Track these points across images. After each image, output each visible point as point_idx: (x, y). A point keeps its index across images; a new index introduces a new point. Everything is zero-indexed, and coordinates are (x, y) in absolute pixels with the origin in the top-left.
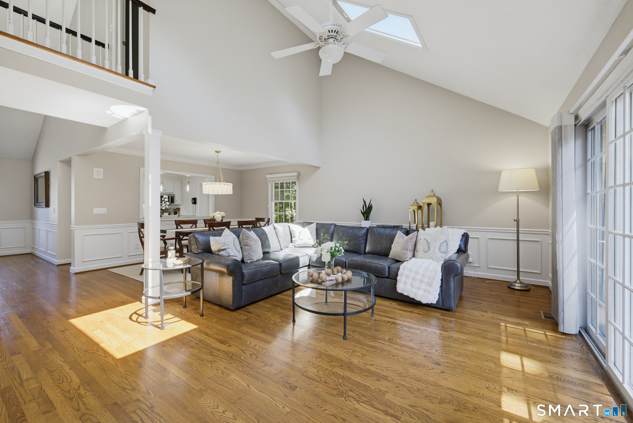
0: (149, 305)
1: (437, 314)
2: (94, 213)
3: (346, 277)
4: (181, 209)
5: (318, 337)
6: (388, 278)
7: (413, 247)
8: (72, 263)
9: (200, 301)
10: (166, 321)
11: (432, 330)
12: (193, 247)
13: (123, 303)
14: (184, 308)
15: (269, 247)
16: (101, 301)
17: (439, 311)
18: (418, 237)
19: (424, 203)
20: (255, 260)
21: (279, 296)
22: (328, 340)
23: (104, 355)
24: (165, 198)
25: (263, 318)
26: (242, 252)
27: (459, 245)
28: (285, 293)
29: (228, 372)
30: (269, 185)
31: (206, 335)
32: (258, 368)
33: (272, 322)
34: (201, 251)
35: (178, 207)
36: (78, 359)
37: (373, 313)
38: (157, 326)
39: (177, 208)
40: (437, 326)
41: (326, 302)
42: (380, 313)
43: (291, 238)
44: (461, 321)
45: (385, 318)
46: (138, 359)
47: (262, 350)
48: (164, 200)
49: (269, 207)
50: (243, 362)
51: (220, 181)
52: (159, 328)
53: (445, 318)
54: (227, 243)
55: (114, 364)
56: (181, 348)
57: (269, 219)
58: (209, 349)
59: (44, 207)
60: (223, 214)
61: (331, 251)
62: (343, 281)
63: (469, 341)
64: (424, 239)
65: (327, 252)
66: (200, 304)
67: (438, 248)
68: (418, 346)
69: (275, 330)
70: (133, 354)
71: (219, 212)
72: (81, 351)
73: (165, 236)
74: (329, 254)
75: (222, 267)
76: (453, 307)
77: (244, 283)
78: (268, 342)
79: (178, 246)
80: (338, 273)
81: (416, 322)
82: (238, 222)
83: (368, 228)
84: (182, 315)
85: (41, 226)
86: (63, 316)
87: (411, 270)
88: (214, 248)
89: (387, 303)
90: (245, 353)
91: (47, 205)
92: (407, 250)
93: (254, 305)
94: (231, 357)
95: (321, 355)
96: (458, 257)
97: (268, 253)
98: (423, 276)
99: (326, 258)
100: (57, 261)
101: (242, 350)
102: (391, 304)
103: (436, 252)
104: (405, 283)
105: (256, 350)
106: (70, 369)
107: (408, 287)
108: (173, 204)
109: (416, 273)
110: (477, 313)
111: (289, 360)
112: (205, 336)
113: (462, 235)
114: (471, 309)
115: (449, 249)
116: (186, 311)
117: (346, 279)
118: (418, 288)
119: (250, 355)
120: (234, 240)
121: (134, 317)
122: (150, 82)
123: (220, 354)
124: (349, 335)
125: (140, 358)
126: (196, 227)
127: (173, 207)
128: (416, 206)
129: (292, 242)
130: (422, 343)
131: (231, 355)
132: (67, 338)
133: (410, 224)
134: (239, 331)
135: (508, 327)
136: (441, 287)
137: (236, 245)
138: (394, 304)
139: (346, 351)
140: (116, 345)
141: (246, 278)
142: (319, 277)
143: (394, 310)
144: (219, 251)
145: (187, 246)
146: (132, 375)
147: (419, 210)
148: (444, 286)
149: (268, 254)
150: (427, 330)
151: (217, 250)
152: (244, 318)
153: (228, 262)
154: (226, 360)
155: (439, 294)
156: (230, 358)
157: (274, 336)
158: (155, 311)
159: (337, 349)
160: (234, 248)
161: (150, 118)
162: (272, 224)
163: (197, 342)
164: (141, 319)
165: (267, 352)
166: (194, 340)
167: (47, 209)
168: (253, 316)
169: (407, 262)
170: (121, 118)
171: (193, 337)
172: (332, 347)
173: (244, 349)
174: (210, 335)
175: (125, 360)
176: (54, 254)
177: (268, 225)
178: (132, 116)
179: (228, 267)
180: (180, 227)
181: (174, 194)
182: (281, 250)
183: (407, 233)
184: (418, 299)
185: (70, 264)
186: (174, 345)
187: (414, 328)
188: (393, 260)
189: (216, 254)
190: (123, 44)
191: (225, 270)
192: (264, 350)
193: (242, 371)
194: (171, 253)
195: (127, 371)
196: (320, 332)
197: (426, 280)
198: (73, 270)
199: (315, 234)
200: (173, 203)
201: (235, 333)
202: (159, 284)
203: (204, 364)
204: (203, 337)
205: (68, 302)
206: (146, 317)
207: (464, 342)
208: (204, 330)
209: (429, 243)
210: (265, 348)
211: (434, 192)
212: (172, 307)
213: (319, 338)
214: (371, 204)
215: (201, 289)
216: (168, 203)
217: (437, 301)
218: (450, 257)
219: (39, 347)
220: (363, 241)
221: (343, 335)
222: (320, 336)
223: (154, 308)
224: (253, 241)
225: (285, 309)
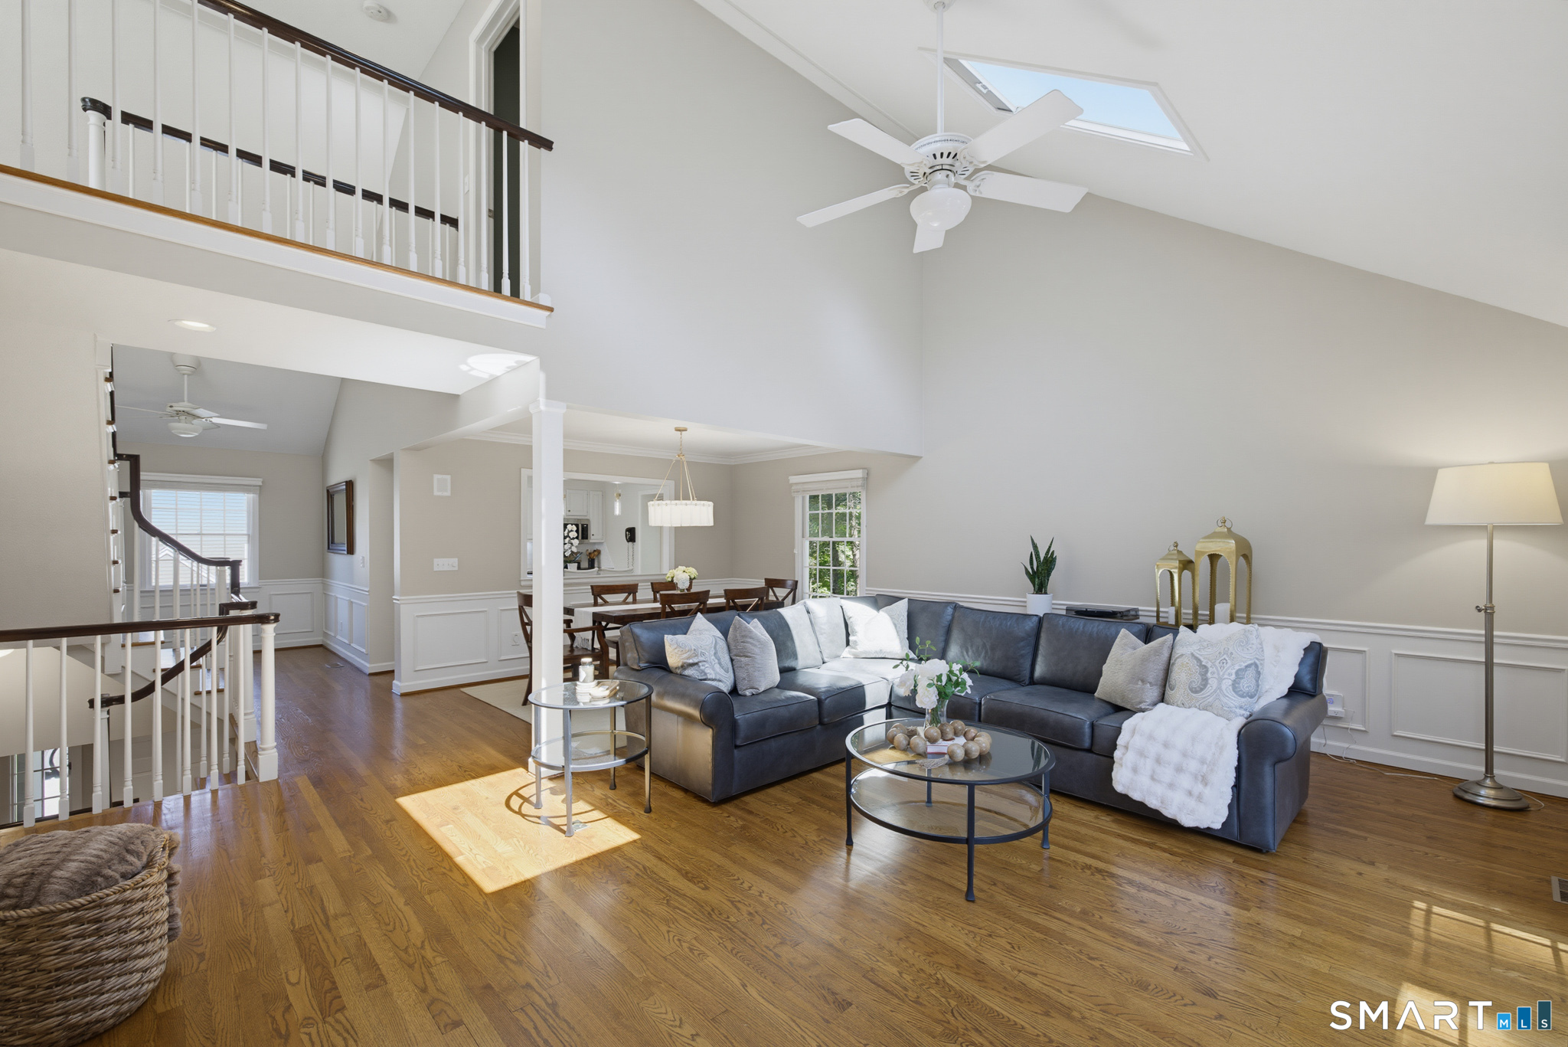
0: (542, 777)
1: (1225, 857)
2: (436, 569)
3: (975, 749)
4: (602, 552)
5: (904, 888)
6: (1089, 751)
7: (1161, 675)
8: (395, 671)
9: (644, 776)
10: (577, 816)
11: (1202, 899)
12: (629, 655)
13: (493, 769)
14: (611, 789)
15: (795, 656)
16: (452, 761)
17: (1231, 849)
18: (1175, 650)
19: (1199, 554)
20: (762, 689)
21: (816, 775)
22: (930, 899)
23: (462, 881)
24: (569, 532)
25: (778, 829)
26: (733, 669)
27: (1296, 676)
28: (830, 770)
29: (702, 948)
30: (796, 499)
31: (657, 857)
32: (767, 947)
33: (799, 839)
34: (646, 665)
35: (596, 547)
36: (417, 885)
37: (1045, 840)
38: (558, 828)
39: (595, 551)
40: (1217, 892)
41: (929, 801)
42: (1066, 841)
43: (848, 635)
44: (1291, 884)
45: (1079, 856)
46: (525, 896)
47: (775, 906)
48: (568, 536)
49: (796, 551)
50: (735, 930)
51: (686, 498)
52: (564, 832)
53: (1246, 870)
54: (700, 650)
55: (482, 903)
56: (607, 883)
57: (797, 582)
58: (663, 892)
59: (346, 553)
60: (693, 571)
61: (939, 683)
62: (966, 758)
63: (1308, 942)
64: (1192, 654)
65: (929, 685)
66: (644, 782)
67: (1230, 682)
68: (1160, 940)
69: (807, 860)
70: (516, 886)
71: (684, 568)
72: (422, 869)
73: (571, 621)
74: (934, 691)
75: (689, 705)
76: (1271, 841)
77: (738, 743)
78: (791, 890)
79: (597, 645)
80: (957, 736)
81: (1160, 874)
82: (726, 591)
83: (1042, 616)
84: (608, 805)
85: (340, 591)
86: (387, 789)
87: (1151, 737)
88: (673, 660)
89: (1086, 815)
90: (738, 909)
91: (351, 550)
92: (1143, 681)
93: (760, 795)
94: (710, 914)
95: (910, 934)
96: (1287, 712)
97: (793, 669)
98: (1185, 755)
99: (927, 699)
100: (368, 665)
101: (732, 902)
102: (1097, 817)
103: (1225, 692)
104: (1135, 770)
105: (762, 904)
106: (406, 904)
107: (1144, 780)
108: (586, 541)
109: (1166, 745)
110: (1346, 866)
111: (835, 938)
112: (654, 861)
113: (1306, 650)
114: (1325, 852)
115: (1265, 685)
116: (615, 798)
117: (975, 754)
118: (1171, 786)
119: (750, 914)
120: (716, 641)
121: (515, 802)
122: (544, 300)
123: (686, 907)
124: (982, 890)
125: (529, 894)
126: (635, 601)
127: (587, 548)
128: (1175, 559)
129: (848, 644)
130: (1171, 933)
131: (709, 909)
132: (396, 837)
133: (1158, 606)
134: (726, 856)
135: (1434, 916)
136: (1237, 787)
137: (720, 654)
138: (1106, 821)
139: (970, 932)
140: (484, 862)
141: (743, 731)
142: (909, 744)
143: (1103, 836)
144: (684, 667)
145: (616, 644)
146: (516, 932)
147: (1186, 571)
148: (1244, 785)
149: (793, 672)
150: (1189, 900)
151: (680, 664)
152: (736, 825)
153: (702, 696)
154: (697, 919)
155: (1230, 806)
156: (708, 918)
157: (803, 875)
158: (553, 792)
159: (950, 924)
160: (717, 661)
161: (542, 377)
162: (803, 601)
163: (640, 873)
164: (527, 809)
165: (786, 912)
166: (633, 867)
167: (350, 556)
168: (757, 821)
169: (1142, 713)
170: (486, 376)
171: (629, 860)
172: (935, 917)
173: (737, 899)
174: (665, 859)
175: (501, 895)
176: (364, 650)
177: (794, 602)
178: (508, 372)
179: (702, 707)
180: (602, 599)
181: (588, 520)
182: (824, 663)
183: (1147, 635)
184: (1169, 812)
185: (393, 671)
186: (593, 873)
187: (1154, 891)
188: (1104, 705)
189: (677, 674)
190: (489, 216)
191: (696, 713)
192: (780, 907)
193: (732, 951)
194: (587, 670)
195: (506, 922)
196: (911, 877)
197: (1193, 765)
198: (399, 687)
199: (906, 627)
200: (587, 538)
201: (717, 859)
202: (562, 735)
203: (653, 924)
204: (650, 861)
205: (393, 759)
206: (538, 806)
207: (1292, 944)
208: (652, 845)
209: (1205, 667)
210: (782, 903)
211: (1228, 524)
212: (588, 787)
213: (907, 891)
214: (1053, 552)
215: (646, 752)
216: (576, 542)
217: (1223, 824)
218: (1265, 709)
219: (349, 851)
220: (1029, 650)
221: (965, 889)
222: (910, 887)
223: (551, 784)
224: (757, 644)
225: (830, 810)
